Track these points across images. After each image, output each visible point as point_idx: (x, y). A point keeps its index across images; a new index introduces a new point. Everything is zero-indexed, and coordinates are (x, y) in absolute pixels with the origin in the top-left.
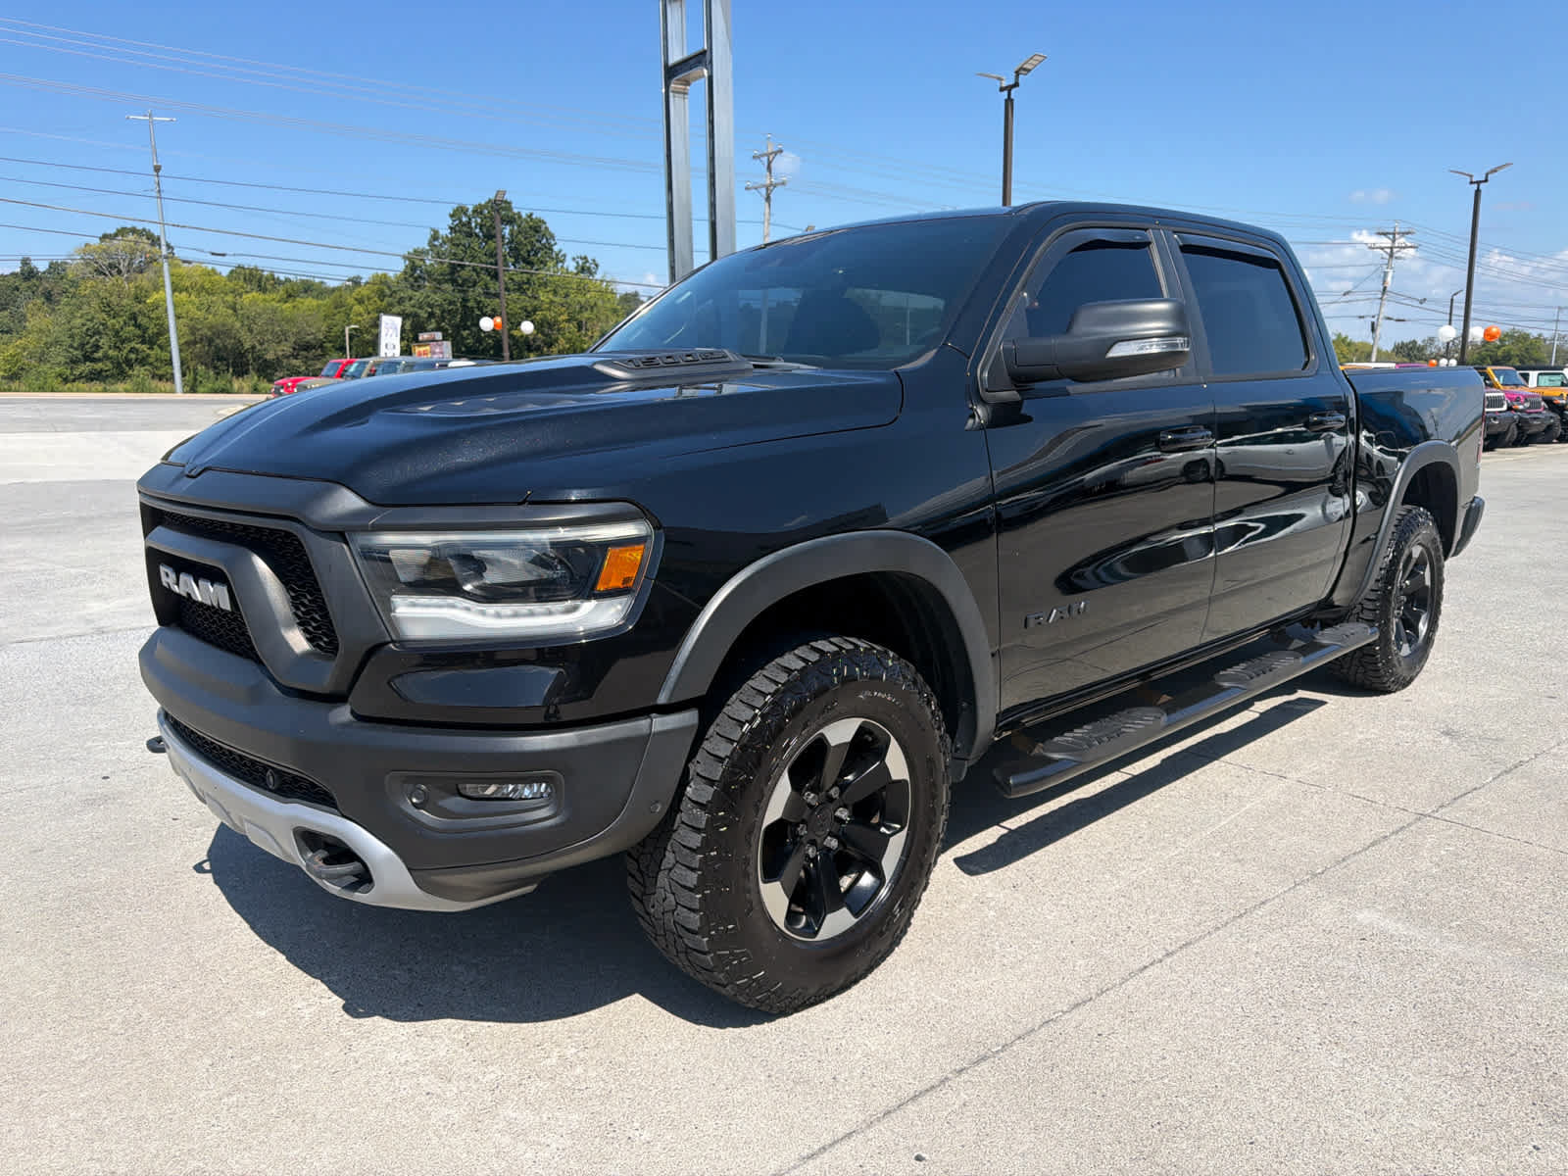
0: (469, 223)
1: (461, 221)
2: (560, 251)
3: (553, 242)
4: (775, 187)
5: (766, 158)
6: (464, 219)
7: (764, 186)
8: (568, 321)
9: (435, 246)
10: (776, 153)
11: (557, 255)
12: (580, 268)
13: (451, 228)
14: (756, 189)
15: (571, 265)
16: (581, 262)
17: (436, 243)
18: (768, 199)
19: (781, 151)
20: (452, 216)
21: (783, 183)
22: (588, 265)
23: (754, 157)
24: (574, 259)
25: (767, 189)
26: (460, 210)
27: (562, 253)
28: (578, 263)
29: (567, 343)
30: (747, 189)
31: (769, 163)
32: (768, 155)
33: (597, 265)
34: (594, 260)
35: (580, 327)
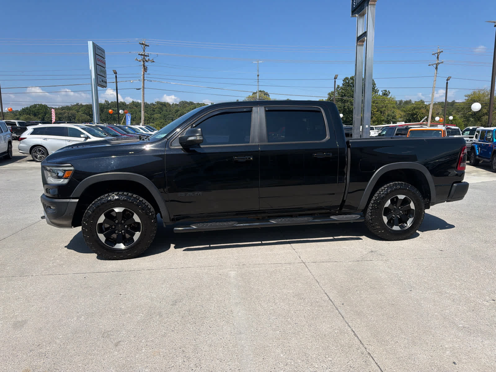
0: (349, 82)
1: (346, 82)
2: (377, 89)
3: (375, 86)
4: (439, 64)
5: (437, 54)
6: (347, 81)
7: (435, 64)
8: (377, 111)
9: (338, 90)
10: (440, 52)
11: (376, 90)
12: (383, 94)
13: (343, 84)
14: (432, 65)
15: (380, 93)
16: (384, 92)
17: (338, 89)
18: (436, 68)
19: (442, 51)
20: (343, 81)
21: (442, 62)
22: (386, 93)
23: (433, 54)
24: (382, 91)
25: (436, 65)
26: (347, 78)
27: (378, 89)
28: (383, 92)
29: (376, 118)
30: (429, 65)
31: (438, 56)
32: (437, 53)
33: (390, 93)
34: (389, 91)
35: (381, 112)
